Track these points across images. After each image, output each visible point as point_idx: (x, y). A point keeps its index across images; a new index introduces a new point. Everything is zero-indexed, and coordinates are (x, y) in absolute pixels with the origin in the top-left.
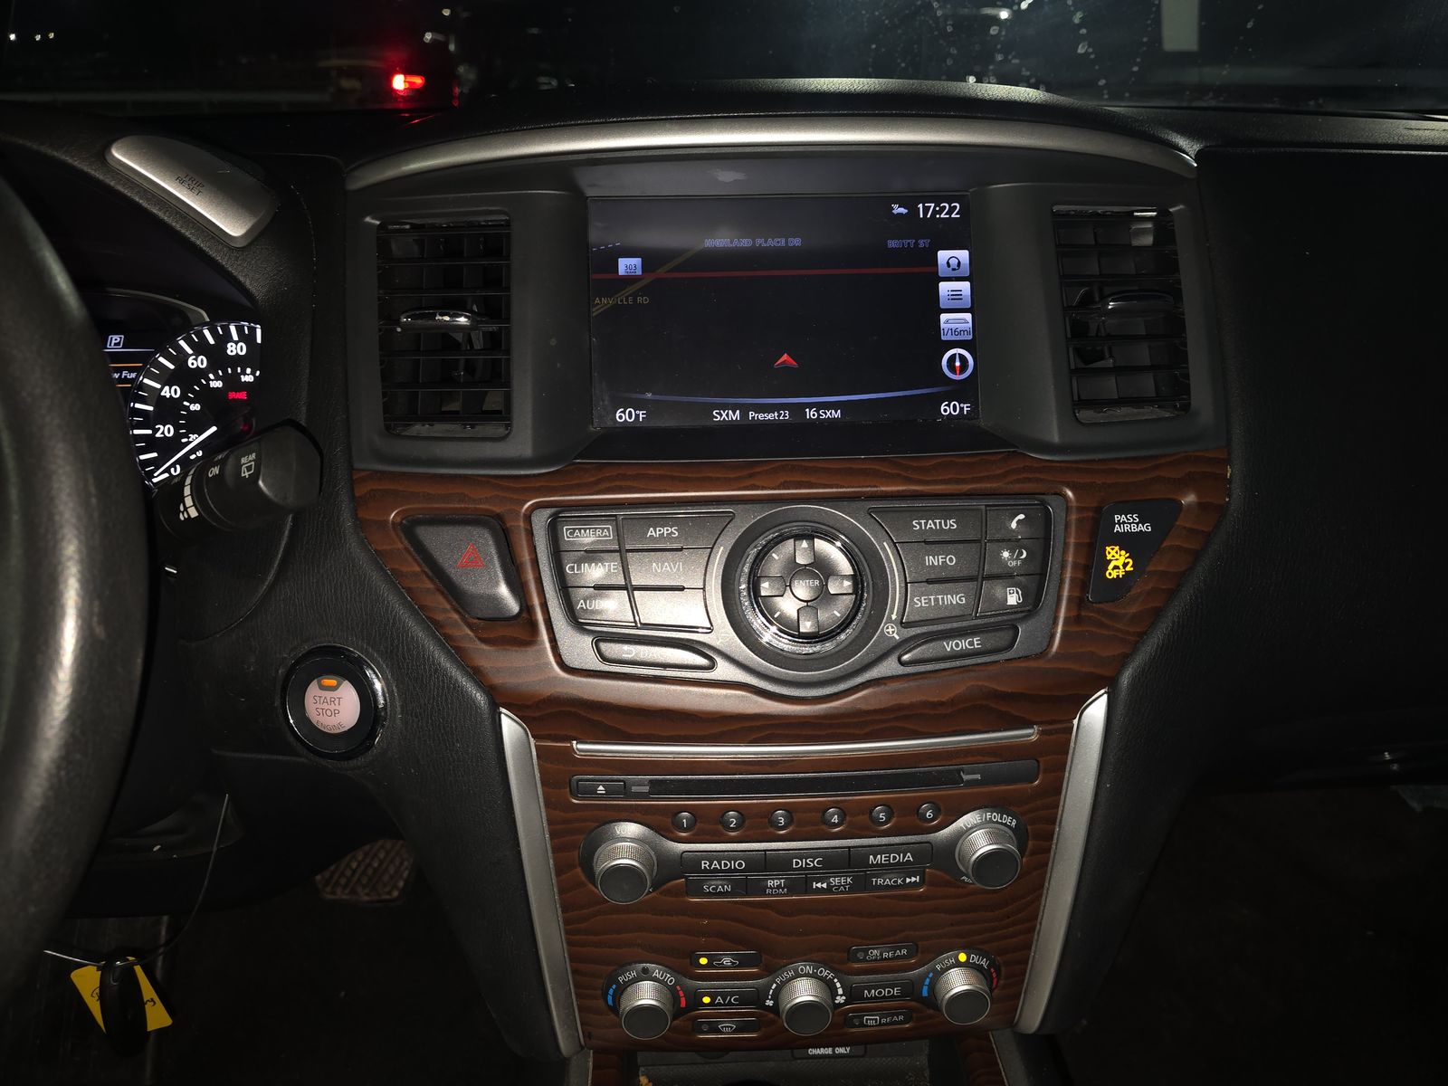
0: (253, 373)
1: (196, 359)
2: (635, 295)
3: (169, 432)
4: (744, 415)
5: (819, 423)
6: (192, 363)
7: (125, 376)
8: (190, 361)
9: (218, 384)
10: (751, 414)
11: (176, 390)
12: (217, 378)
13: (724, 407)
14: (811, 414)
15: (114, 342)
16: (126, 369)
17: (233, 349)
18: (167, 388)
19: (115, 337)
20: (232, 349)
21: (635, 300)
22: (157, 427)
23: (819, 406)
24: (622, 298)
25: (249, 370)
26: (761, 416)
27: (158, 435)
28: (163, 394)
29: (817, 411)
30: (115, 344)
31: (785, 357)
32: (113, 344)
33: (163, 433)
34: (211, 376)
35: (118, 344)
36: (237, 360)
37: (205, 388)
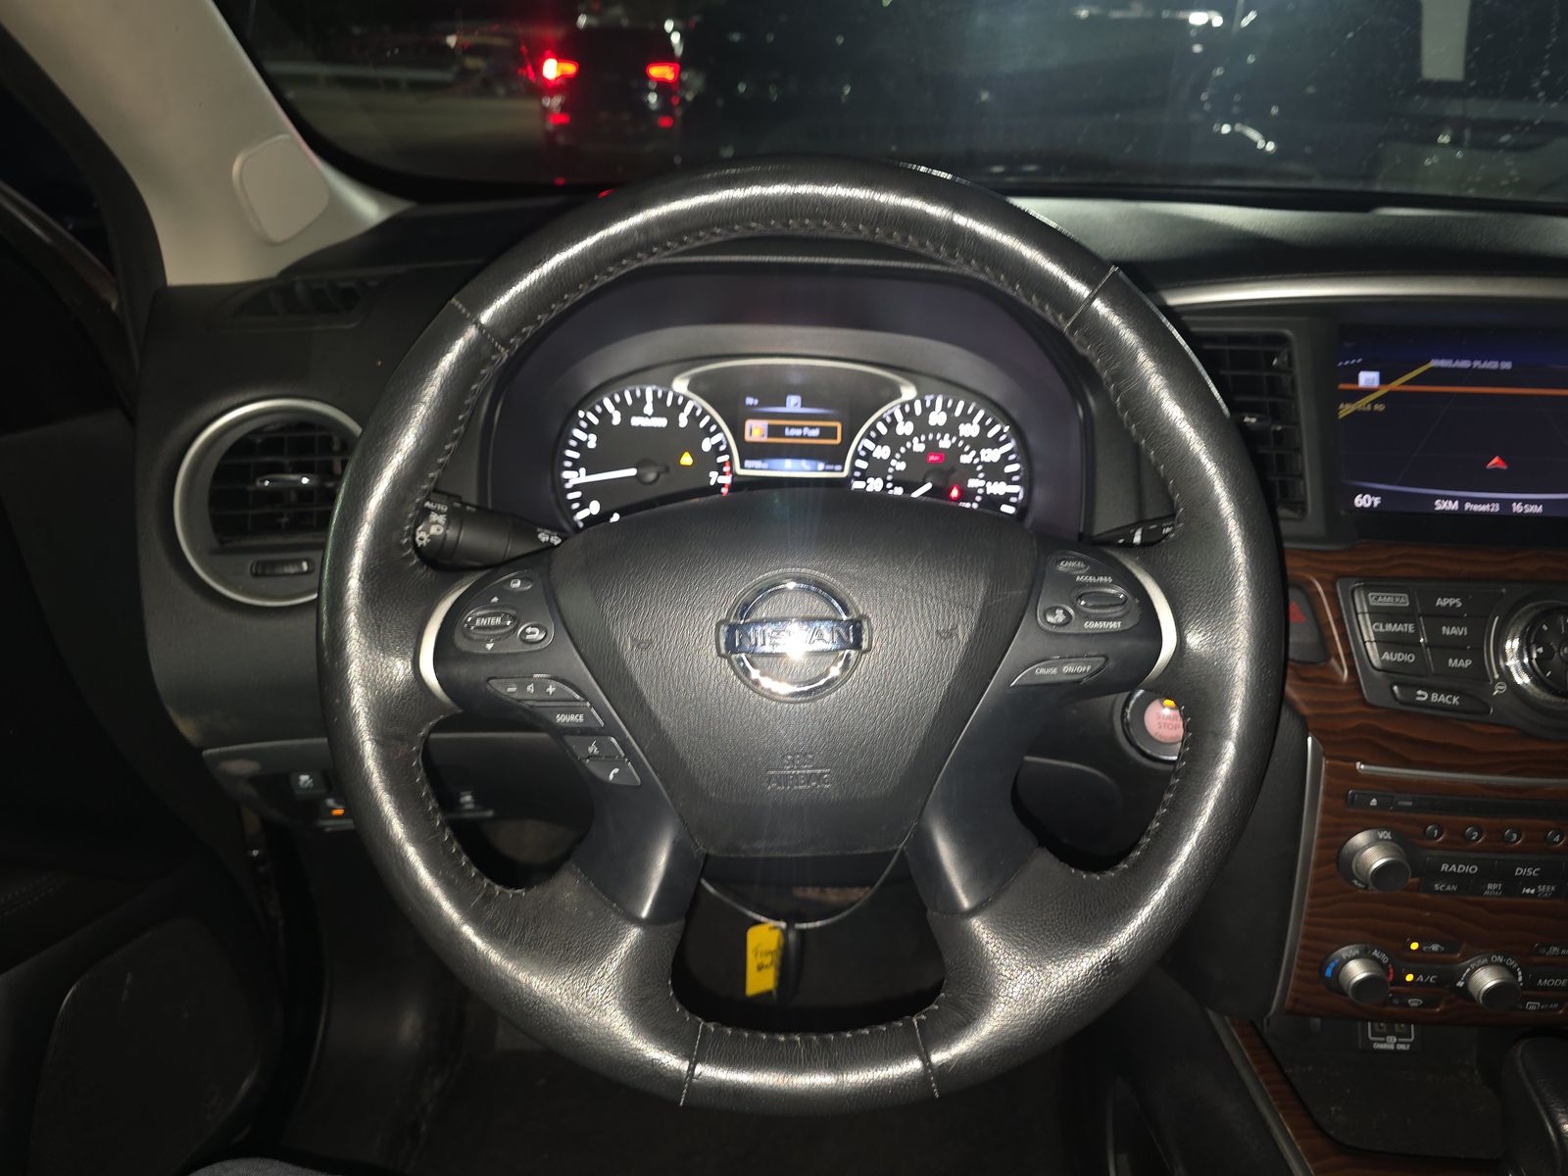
0: (950, 439)
1: (904, 426)
2: (1373, 403)
3: (879, 486)
4: (1461, 505)
5: (1523, 516)
6: (900, 429)
7: (807, 433)
9: (921, 448)
10: (1468, 506)
11: (886, 451)
12: (920, 443)
13: (1446, 498)
14: (1517, 508)
15: (792, 402)
16: (807, 426)
18: (878, 448)
19: (793, 398)
20: (933, 419)
21: (1372, 407)
23: (1525, 502)
24: (1362, 404)
25: (946, 437)
26: (1477, 508)
28: (875, 453)
29: (1523, 505)
30: (794, 405)
31: (1496, 460)
32: (792, 404)
34: (915, 441)
35: (796, 405)
36: (936, 429)
37: (910, 451)
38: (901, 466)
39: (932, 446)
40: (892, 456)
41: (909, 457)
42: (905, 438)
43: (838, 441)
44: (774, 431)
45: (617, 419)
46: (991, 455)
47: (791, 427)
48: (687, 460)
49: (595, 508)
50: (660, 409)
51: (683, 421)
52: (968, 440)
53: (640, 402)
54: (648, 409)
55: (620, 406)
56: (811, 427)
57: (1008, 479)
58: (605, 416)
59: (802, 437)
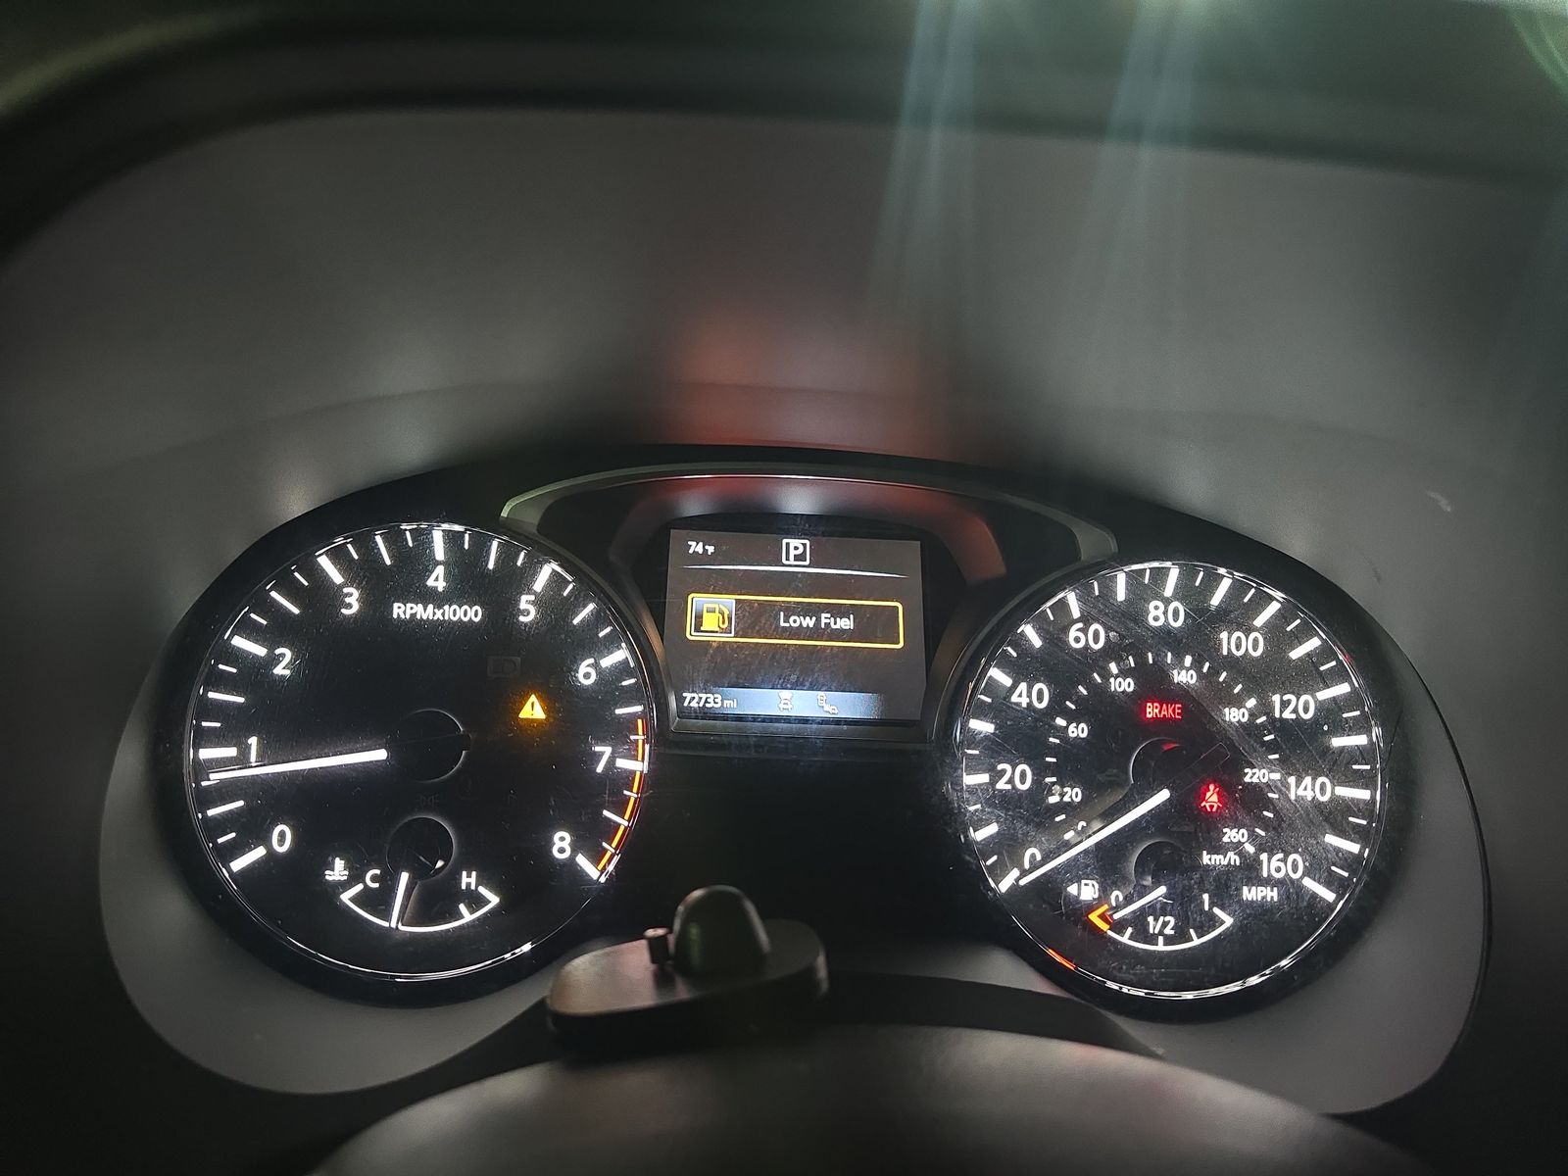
0: (1197, 665)
1: (1084, 631)
3: (1023, 781)
6: (1076, 639)
7: (828, 625)
8: (1073, 633)
9: (1127, 685)
11: (1040, 693)
12: (1124, 673)
15: (793, 553)
16: (827, 608)
17: (1160, 613)
18: (1023, 686)
19: (794, 542)
20: (1157, 614)
22: (1000, 767)
25: (1188, 660)
27: (1002, 785)
28: (1014, 698)
30: (797, 558)
32: (792, 557)
33: (1011, 781)
34: (1113, 668)
35: (800, 557)
36: (1166, 637)
37: (1100, 693)
38: (1079, 731)
39: (1155, 684)
40: (1056, 707)
41: (1100, 709)
42: (1091, 661)
43: (901, 645)
44: (750, 619)
45: (353, 602)
46: (1299, 706)
47: (790, 610)
48: (533, 710)
49: (282, 838)
50: (468, 580)
51: (528, 611)
52: (1238, 666)
53: (414, 562)
54: (437, 580)
55: (365, 572)
56: (839, 612)
57: (1339, 767)
58: (321, 596)
59: (816, 633)
